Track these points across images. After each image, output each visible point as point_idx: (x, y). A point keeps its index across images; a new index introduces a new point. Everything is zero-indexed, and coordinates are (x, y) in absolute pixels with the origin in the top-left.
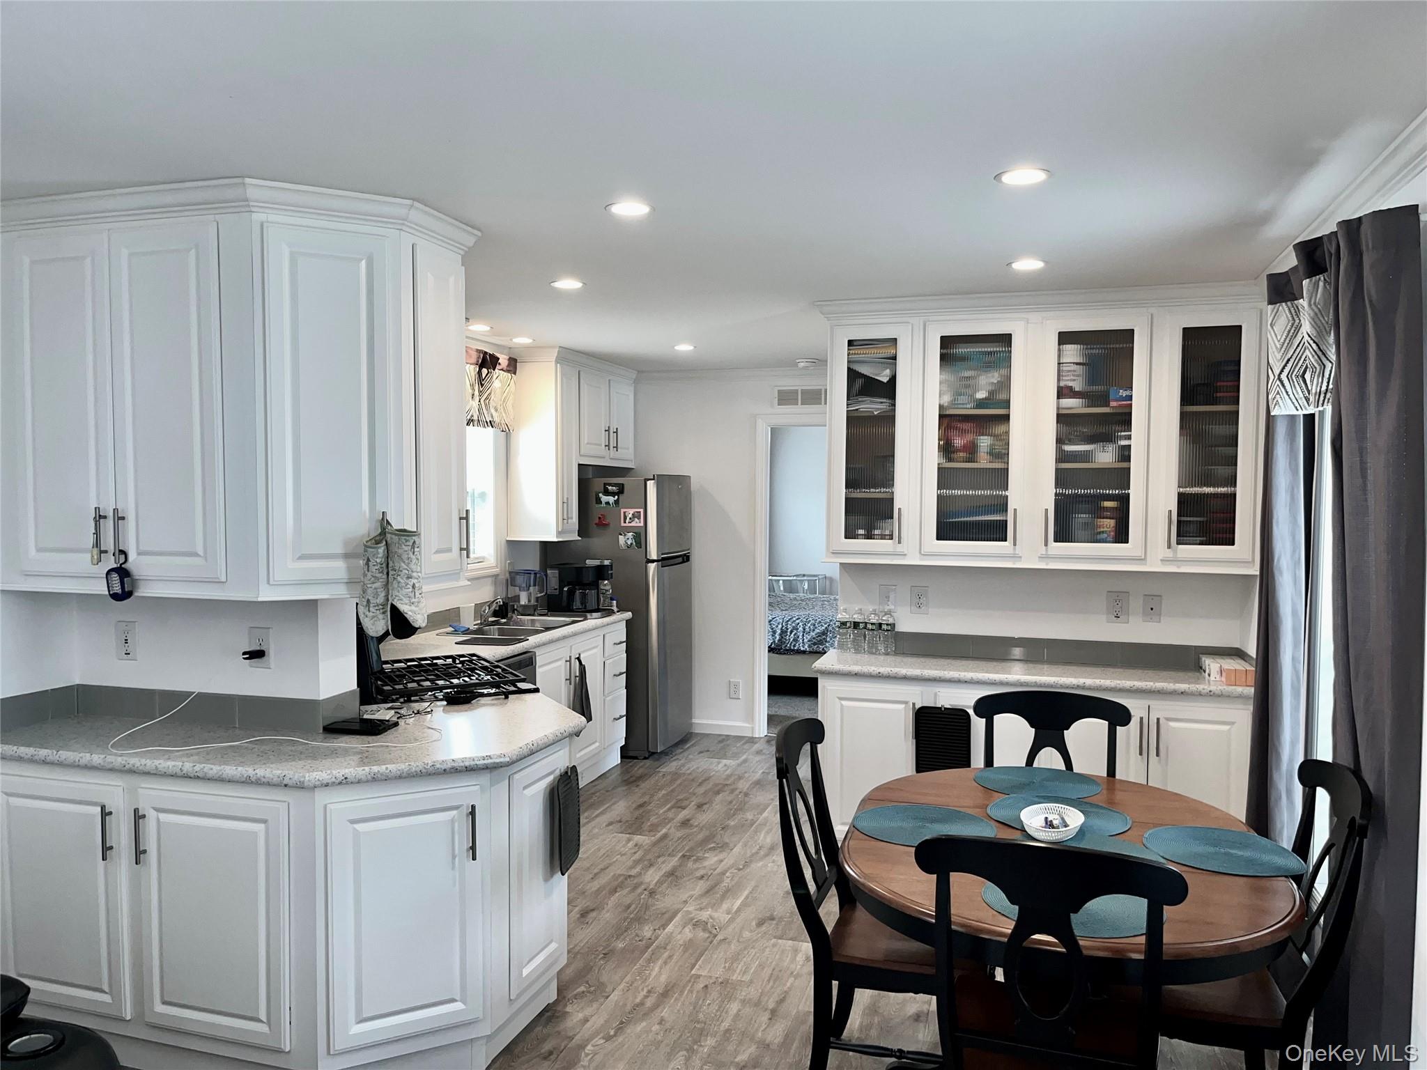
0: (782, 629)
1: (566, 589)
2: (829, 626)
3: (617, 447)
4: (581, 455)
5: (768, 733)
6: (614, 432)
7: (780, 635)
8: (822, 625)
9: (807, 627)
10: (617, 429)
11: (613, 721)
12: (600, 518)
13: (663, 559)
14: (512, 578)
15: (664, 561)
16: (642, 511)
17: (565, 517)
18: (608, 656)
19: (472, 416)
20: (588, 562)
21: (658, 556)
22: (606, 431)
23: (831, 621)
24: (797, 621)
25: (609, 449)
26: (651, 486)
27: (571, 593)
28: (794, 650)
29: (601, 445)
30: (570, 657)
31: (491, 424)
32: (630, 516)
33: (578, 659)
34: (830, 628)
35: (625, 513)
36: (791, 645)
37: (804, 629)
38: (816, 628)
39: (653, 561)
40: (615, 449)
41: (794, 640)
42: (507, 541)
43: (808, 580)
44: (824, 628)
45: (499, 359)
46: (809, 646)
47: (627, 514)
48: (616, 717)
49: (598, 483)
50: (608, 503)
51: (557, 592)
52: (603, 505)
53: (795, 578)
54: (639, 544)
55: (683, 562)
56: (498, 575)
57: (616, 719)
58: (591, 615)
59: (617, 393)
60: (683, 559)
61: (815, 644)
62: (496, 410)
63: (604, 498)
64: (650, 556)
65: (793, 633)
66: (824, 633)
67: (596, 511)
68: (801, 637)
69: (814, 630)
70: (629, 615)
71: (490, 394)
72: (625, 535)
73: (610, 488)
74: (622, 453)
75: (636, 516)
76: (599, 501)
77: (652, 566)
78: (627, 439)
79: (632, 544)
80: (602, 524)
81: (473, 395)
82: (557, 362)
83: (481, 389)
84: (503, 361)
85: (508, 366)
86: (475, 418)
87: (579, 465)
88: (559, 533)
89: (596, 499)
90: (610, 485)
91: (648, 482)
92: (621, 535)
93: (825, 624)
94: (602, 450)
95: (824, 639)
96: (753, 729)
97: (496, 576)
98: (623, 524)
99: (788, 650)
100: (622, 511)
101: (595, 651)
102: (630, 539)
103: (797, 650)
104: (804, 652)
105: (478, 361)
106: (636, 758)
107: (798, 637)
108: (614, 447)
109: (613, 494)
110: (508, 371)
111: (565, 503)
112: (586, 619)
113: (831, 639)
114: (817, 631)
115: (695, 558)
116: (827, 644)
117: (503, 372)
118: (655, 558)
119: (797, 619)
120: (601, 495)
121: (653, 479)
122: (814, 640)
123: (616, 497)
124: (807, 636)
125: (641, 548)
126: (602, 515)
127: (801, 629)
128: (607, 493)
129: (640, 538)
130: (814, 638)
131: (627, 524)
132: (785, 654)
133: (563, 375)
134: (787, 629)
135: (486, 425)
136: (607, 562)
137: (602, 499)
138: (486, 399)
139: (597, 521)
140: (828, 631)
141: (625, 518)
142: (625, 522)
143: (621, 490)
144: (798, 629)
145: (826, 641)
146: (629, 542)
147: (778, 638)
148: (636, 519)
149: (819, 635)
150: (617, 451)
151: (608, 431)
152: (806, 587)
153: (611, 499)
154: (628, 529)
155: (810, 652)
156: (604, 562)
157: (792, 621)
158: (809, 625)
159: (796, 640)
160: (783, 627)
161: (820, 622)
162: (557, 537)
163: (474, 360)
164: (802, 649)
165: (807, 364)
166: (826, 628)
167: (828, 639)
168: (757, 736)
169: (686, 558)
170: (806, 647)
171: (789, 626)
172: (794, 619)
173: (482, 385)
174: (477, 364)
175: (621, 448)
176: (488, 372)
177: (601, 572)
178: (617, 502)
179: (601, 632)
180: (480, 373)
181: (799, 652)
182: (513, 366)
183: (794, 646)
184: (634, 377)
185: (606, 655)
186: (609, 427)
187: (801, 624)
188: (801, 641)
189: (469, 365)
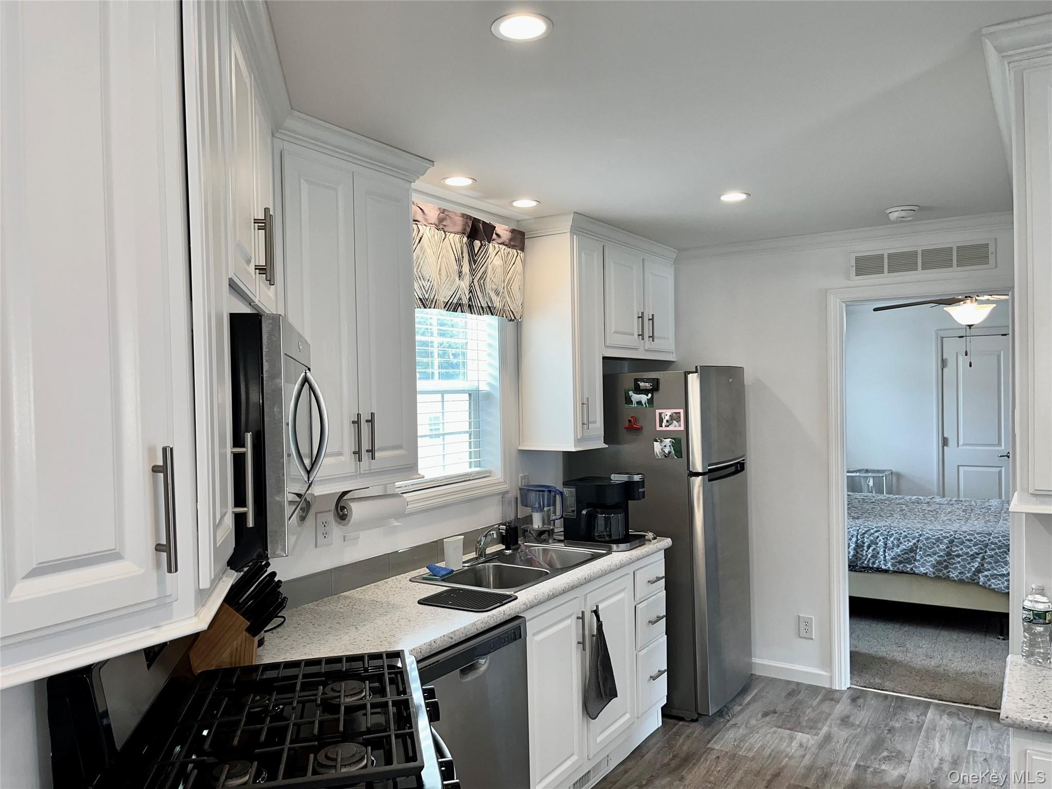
0: (856, 542)
1: (584, 512)
2: (918, 541)
3: (653, 337)
4: (606, 347)
5: (851, 684)
6: (649, 320)
7: (855, 549)
8: (909, 540)
9: (888, 542)
10: (653, 315)
11: (649, 680)
12: (630, 421)
13: (711, 471)
14: (525, 495)
15: (713, 474)
16: (682, 411)
17: (585, 421)
18: (640, 599)
19: (460, 299)
20: (613, 477)
21: (703, 467)
22: (639, 317)
23: (920, 535)
24: (876, 534)
25: (643, 339)
26: (694, 381)
27: (591, 517)
28: (872, 568)
29: (633, 334)
30: (583, 613)
31: (491, 310)
32: (667, 418)
33: (596, 612)
34: (920, 545)
35: (660, 414)
36: (868, 561)
37: (886, 544)
38: (901, 543)
39: (697, 474)
40: (651, 339)
41: (872, 556)
42: (519, 450)
43: (873, 477)
44: (911, 544)
45: (495, 227)
46: (893, 565)
47: (663, 416)
48: (653, 675)
49: (627, 379)
50: (639, 403)
51: (574, 516)
52: (634, 405)
53: (858, 474)
54: (678, 453)
55: (736, 472)
56: (507, 492)
57: (654, 678)
58: (618, 547)
59: (652, 273)
60: (737, 467)
61: (900, 562)
62: (498, 294)
63: (635, 397)
64: (694, 468)
65: (871, 548)
66: (912, 550)
67: (627, 412)
68: (881, 553)
69: (899, 546)
70: (667, 542)
71: (485, 272)
72: (661, 441)
73: (642, 384)
74: (658, 344)
75: (675, 418)
76: (629, 400)
77: (697, 481)
78: (666, 326)
79: (670, 452)
80: (634, 428)
81: (460, 273)
82: (573, 232)
83: (474, 267)
84: (502, 230)
85: (510, 240)
86: (465, 301)
87: (604, 358)
88: (578, 441)
89: (626, 397)
90: (643, 380)
91: (690, 376)
92: (657, 441)
93: (913, 539)
94: (634, 340)
95: (913, 557)
96: (831, 679)
97: (504, 494)
98: (658, 428)
99: (864, 568)
100: (658, 411)
101: (622, 595)
102: (668, 447)
103: (877, 568)
104: (886, 571)
105: (465, 229)
106: (681, 719)
107: (878, 553)
108: (649, 337)
109: (646, 392)
110: (513, 247)
111: (584, 405)
112: (610, 552)
113: (922, 558)
114: (902, 547)
115: (750, 467)
116: (917, 564)
117: (504, 247)
118: (700, 470)
119: (876, 532)
120: (631, 393)
121: (696, 372)
122: (899, 558)
123: (650, 395)
124: (890, 552)
125: (682, 457)
126: (632, 417)
127: (881, 543)
128: (638, 390)
129: (681, 445)
130: (899, 556)
131: (664, 428)
132: (861, 571)
133: (581, 249)
134: (864, 543)
135: (481, 312)
136: (637, 478)
137: (632, 399)
138: (481, 278)
139: (627, 424)
140: (917, 547)
141: (661, 421)
142: (661, 426)
143: (656, 386)
144: (877, 544)
145: (915, 560)
146: (667, 451)
147: (852, 553)
148: (675, 422)
149: (906, 552)
150: (653, 341)
151: (641, 317)
152: (871, 484)
153: (644, 398)
154: (666, 435)
155: (894, 572)
156: (633, 478)
157: (869, 533)
158: (892, 539)
159: (875, 556)
160: (858, 540)
161: (906, 536)
162: (575, 446)
163: (459, 228)
164: (883, 567)
165: (903, 214)
166: (915, 544)
167: (918, 558)
168: (837, 689)
169: (740, 467)
170: (889, 565)
171: (866, 540)
172: (872, 531)
173: (475, 262)
174: (464, 233)
175: (657, 338)
176: (482, 244)
177: (630, 490)
178: (650, 401)
179: (630, 569)
180: (471, 246)
181: (879, 570)
182: (518, 240)
183: (874, 563)
184: (674, 256)
185: (638, 596)
186: (642, 313)
187: (880, 538)
188: (882, 557)
189: (452, 235)
